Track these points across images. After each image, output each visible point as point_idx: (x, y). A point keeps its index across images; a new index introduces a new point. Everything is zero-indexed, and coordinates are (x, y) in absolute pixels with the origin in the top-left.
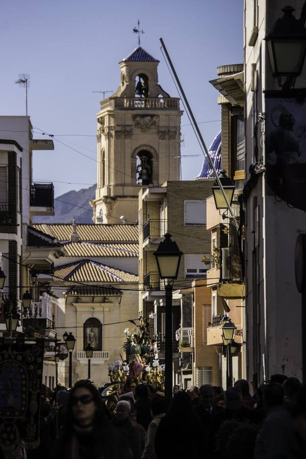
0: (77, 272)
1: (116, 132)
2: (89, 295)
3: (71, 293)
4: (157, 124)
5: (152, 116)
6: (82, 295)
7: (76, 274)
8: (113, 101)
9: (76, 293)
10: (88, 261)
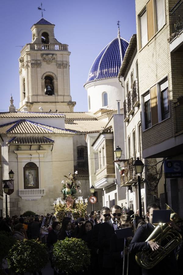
0: (17, 128)
1: (32, 64)
2: (27, 144)
3: (13, 142)
4: (56, 59)
5: (53, 54)
6: (22, 144)
7: (16, 129)
8: (29, 46)
9: (16, 142)
10: (24, 121)
